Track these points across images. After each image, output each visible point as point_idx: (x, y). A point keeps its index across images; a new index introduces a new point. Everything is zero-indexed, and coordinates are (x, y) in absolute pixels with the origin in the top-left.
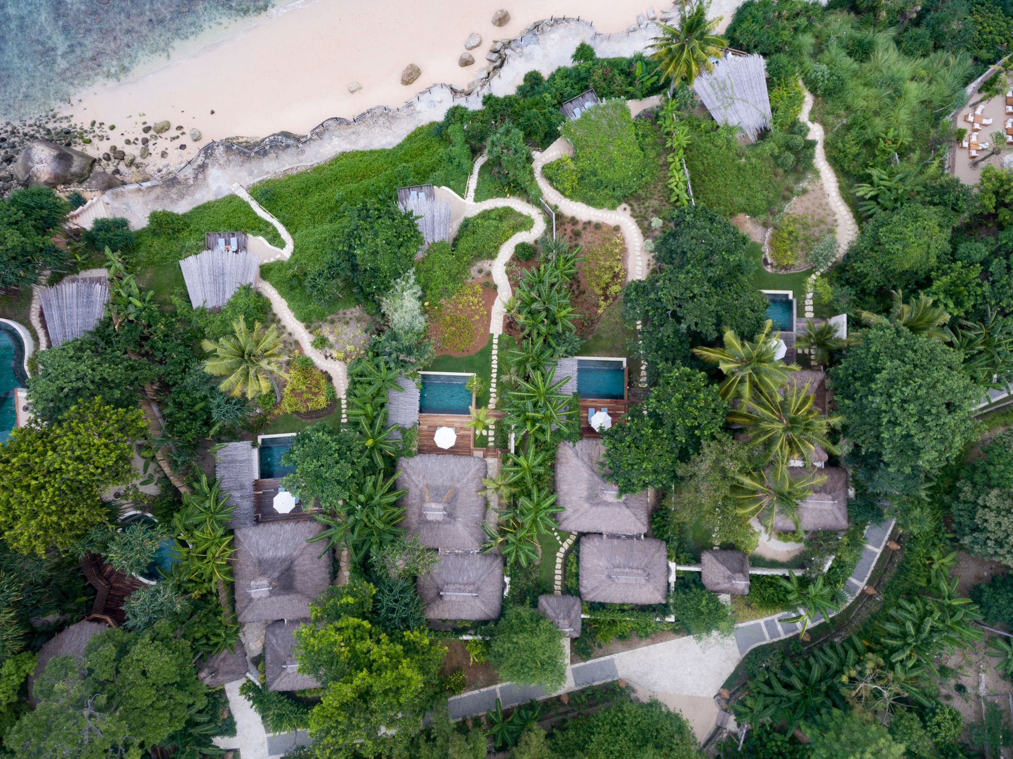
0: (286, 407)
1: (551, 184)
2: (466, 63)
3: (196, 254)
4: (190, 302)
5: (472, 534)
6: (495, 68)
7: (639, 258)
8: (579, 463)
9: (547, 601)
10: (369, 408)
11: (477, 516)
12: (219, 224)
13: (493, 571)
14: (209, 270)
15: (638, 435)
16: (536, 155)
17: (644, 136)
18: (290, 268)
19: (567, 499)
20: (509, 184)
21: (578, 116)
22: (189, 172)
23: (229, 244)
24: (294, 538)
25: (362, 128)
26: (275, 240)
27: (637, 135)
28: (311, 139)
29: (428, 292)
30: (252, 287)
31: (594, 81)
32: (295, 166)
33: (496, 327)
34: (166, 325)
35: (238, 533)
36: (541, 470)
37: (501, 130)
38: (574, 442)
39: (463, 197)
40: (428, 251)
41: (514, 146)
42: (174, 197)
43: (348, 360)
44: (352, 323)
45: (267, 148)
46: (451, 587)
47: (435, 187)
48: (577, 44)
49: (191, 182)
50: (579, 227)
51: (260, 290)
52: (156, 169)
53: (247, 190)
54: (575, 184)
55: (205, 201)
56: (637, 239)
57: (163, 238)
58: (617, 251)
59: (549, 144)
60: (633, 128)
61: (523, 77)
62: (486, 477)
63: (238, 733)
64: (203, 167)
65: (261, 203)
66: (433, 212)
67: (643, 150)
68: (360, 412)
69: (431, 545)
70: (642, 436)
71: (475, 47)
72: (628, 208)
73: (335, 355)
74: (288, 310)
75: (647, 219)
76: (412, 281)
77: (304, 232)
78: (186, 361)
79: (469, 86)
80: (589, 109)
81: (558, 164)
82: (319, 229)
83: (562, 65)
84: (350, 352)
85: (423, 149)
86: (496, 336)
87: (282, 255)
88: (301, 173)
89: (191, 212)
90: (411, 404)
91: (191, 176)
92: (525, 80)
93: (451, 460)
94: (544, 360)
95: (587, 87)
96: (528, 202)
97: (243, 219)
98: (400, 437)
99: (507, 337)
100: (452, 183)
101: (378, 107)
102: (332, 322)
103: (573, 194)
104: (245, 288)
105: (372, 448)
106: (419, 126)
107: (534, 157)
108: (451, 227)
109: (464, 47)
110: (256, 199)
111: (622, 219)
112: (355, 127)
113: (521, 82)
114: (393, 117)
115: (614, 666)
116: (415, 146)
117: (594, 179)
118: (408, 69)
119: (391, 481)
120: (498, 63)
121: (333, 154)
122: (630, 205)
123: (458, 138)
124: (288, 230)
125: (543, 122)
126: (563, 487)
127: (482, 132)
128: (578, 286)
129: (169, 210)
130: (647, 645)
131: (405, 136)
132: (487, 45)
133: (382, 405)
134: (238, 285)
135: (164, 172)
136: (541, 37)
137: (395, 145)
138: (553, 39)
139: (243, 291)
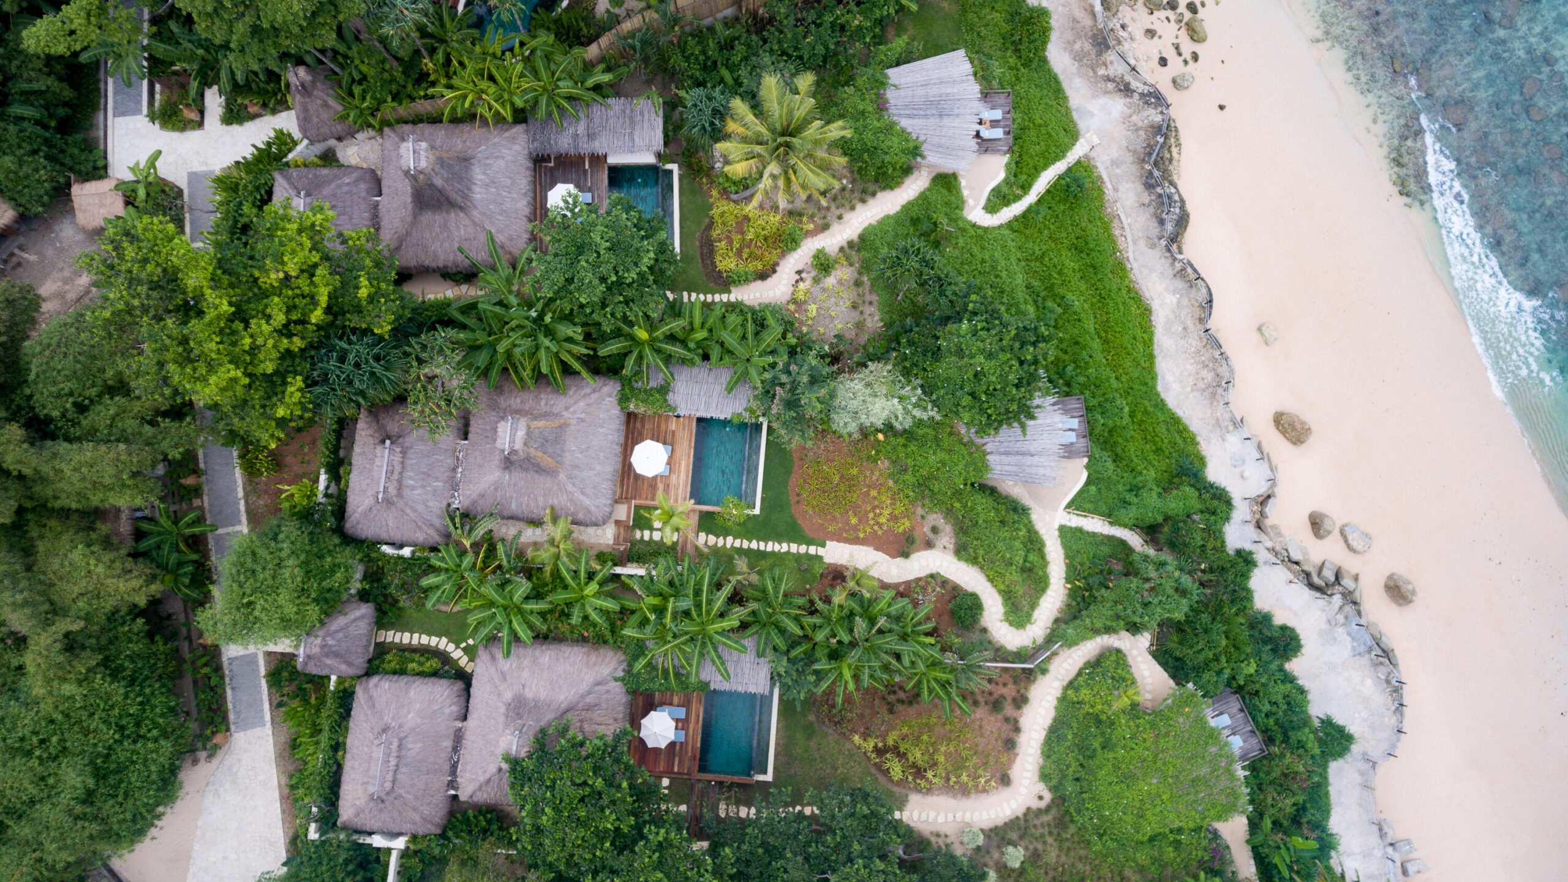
0: (722, 208)
1: (1089, 664)
2: (1317, 524)
3: (975, 74)
4: (898, 64)
5: (482, 496)
6: (1308, 575)
7: (950, 817)
8: (584, 687)
9: (362, 617)
10: (701, 335)
11: (514, 506)
12: (1028, 111)
13: (420, 528)
14: (947, 95)
15: (605, 800)
16: (1144, 640)
17: (1177, 844)
18: (950, 220)
19: (526, 662)
20: (1089, 588)
21: (1213, 723)
22: (1118, 68)
23: (992, 127)
24: (503, 212)
25: (1195, 341)
26: (999, 199)
27: (1180, 830)
28: (1175, 259)
29: (901, 441)
30: (919, 159)
31: (1283, 755)
32: (1128, 233)
33: (835, 553)
34: (860, 28)
35: (519, 129)
36: (575, 620)
37: (1186, 581)
38: (623, 680)
39: (1068, 506)
40: (971, 442)
41: (1156, 601)
42: (1077, 46)
43: (792, 307)
44: (855, 315)
45: (1159, 190)
46: (397, 458)
47: (1086, 460)
48: (1352, 729)
49: (1102, 72)
50: (1009, 710)
51: (916, 173)
52: (1127, 21)
53: (1086, 156)
54: (1087, 708)
55: (1069, 92)
56: (985, 816)
57: (1006, 28)
58: (964, 778)
59: (1164, 665)
60: (1192, 825)
61: (1290, 624)
62: (574, 523)
63: (225, 127)
64: (1126, 90)
65: (1061, 177)
66: (1040, 454)
67: (1152, 839)
68: (697, 321)
69: (473, 428)
70: (602, 810)
71: (1346, 541)
72: (1042, 804)
73: (801, 285)
74: (882, 215)
75: (1021, 838)
76: (918, 413)
77: (1011, 244)
78: (801, 58)
79: (1273, 527)
80: (1227, 744)
81: (1124, 680)
82: (1015, 267)
83: (1310, 697)
84: (806, 311)
85: (1155, 443)
86: (821, 551)
87: (974, 208)
88: (1114, 242)
89: (1049, 71)
90: (708, 405)
91: (1111, 72)
92: (1284, 628)
93: (609, 466)
94: (769, 633)
95: (1269, 740)
96: (1057, 621)
97: (1035, 149)
98: (653, 384)
99: (818, 570)
100: (1093, 489)
101: (1232, 371)
102: (858, 284)
103: (1067, 704)
104: (916, 148)
105: (633, 338)
106: (1198, 439)
107: (1139, 637)
108: (1015, 485)
109: (1345, 521)
110: (1069, 170)
111: (1023, 791)
112: (1195, 330)
113: (1279, 620)
114: (1214, 394)
115: (254, 726)
116: (1162, 429)
117: (1096, 744)
118: (1303, 423)
119: (576, 366)
120: (1316, 580)
121: (1147, 295)
122: (1048, 809)
123: (1175, 503)
124: (1016, 219)
125: (1201, 657)
126: (547, 655)
127: (1185, 545)
128: (902, 702)
129: (1054, 36)
130: (280, 785)
131: (1180, 413)
132: (1350, 564)
133: (706, 357)
134: (922, 138)
135: (1121, 33)
136: (1365, 660)
137: (1163, 396)
138: (1363, 683)
139: (911, 145)
